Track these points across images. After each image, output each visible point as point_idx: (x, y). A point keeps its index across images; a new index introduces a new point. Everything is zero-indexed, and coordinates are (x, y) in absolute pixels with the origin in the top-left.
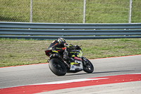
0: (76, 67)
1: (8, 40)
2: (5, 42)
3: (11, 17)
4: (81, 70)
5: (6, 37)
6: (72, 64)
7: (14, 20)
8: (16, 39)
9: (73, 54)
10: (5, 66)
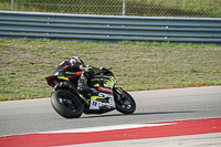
0: (100, 104)
1: (190, 46)
2: (184, 49)
3: (195, 10)
4: (112, 109)
5: (187, 42)
6: (94, 98)
7: (200, 15)
8: (202, 45)
9: (96, 82)
10: (184, 87)
